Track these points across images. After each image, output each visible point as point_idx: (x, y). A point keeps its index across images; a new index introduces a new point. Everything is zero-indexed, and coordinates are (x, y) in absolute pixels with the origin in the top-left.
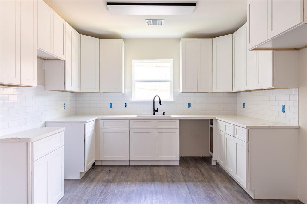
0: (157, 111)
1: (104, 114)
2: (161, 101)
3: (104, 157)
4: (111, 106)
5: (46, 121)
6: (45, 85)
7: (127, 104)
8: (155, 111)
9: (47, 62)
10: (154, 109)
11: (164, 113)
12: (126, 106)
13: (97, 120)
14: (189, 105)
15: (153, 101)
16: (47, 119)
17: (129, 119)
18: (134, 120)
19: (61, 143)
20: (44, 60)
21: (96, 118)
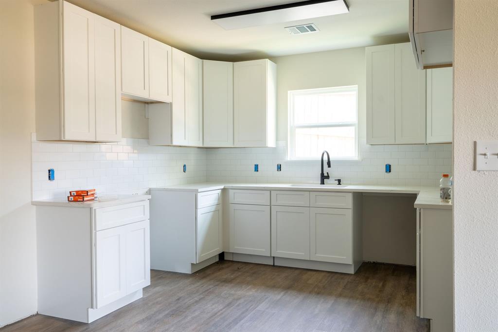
0: (328, 177)
1: (236, 182)
2: (331, 160)
3: (236, 247)
4: (256, 168)
5: (150, 189)
6: (148, 139)
7: (280, 165)
8: (324, 178)
9: (151, 106)
10: (322, 174)
11: (339, 181)
12: (279, 169)
13: (224, 190)
14: (388, 169)
15: (320, 159)
16: (153, 186)
17: (270, 190)
18: (278, 192)
19: (144, 214)
20: (146, 105)
21: (222, 187)
